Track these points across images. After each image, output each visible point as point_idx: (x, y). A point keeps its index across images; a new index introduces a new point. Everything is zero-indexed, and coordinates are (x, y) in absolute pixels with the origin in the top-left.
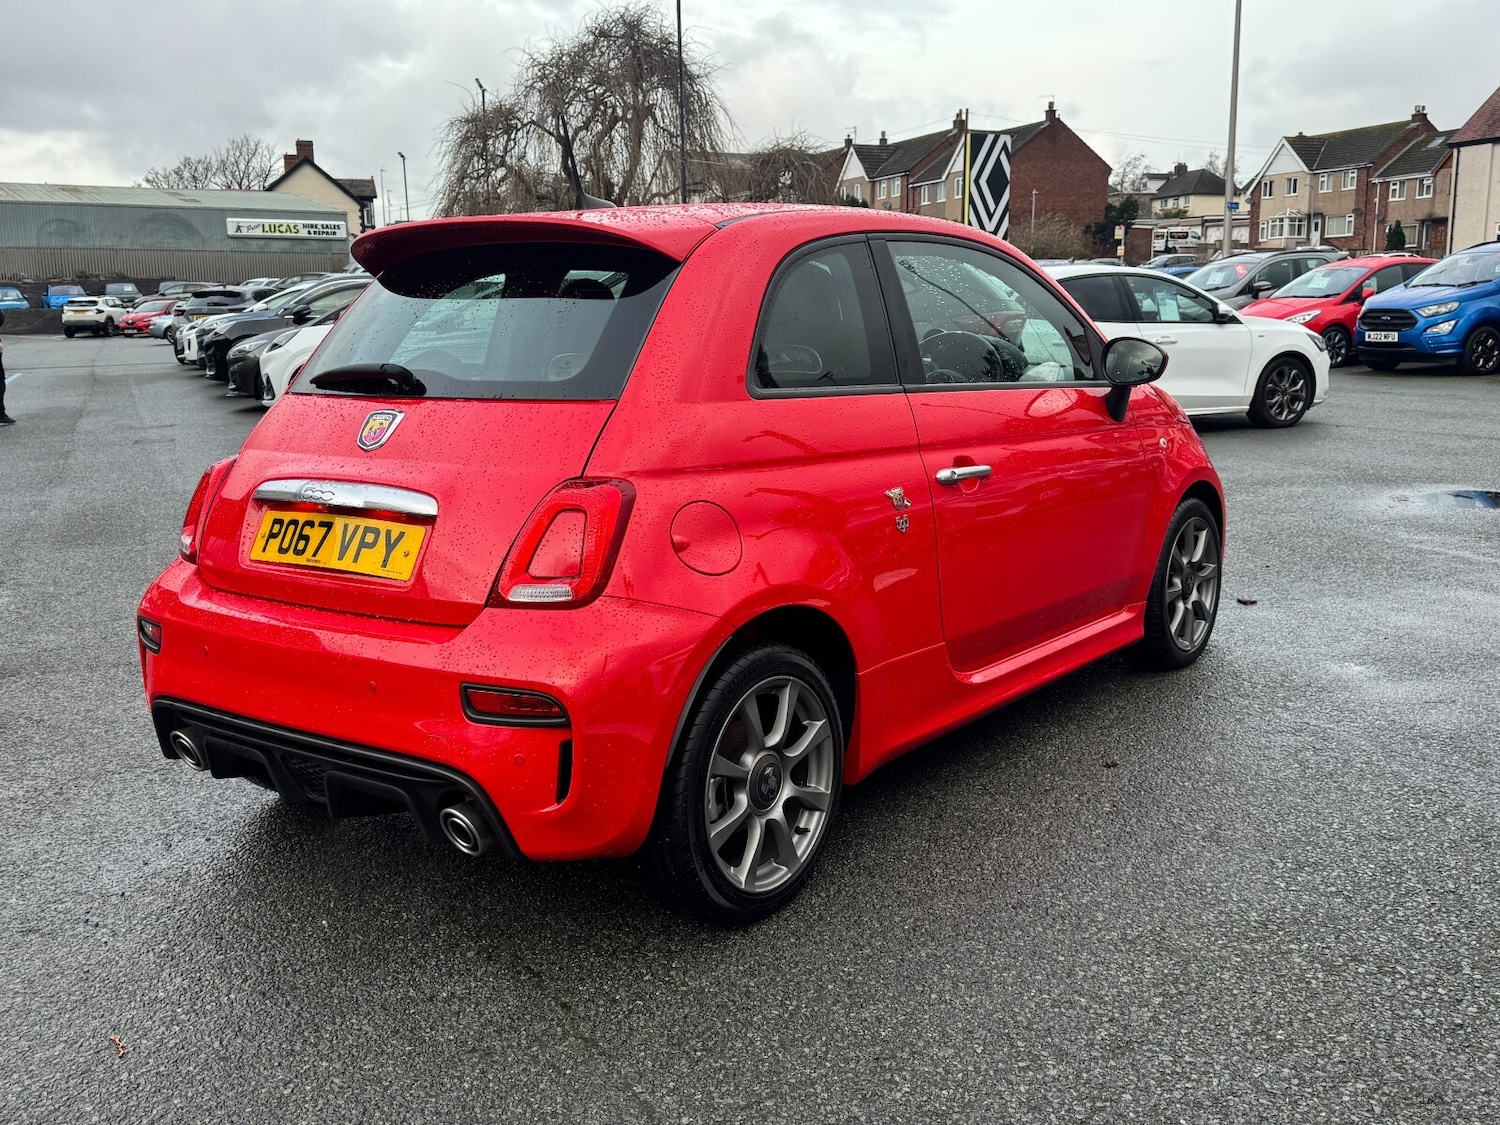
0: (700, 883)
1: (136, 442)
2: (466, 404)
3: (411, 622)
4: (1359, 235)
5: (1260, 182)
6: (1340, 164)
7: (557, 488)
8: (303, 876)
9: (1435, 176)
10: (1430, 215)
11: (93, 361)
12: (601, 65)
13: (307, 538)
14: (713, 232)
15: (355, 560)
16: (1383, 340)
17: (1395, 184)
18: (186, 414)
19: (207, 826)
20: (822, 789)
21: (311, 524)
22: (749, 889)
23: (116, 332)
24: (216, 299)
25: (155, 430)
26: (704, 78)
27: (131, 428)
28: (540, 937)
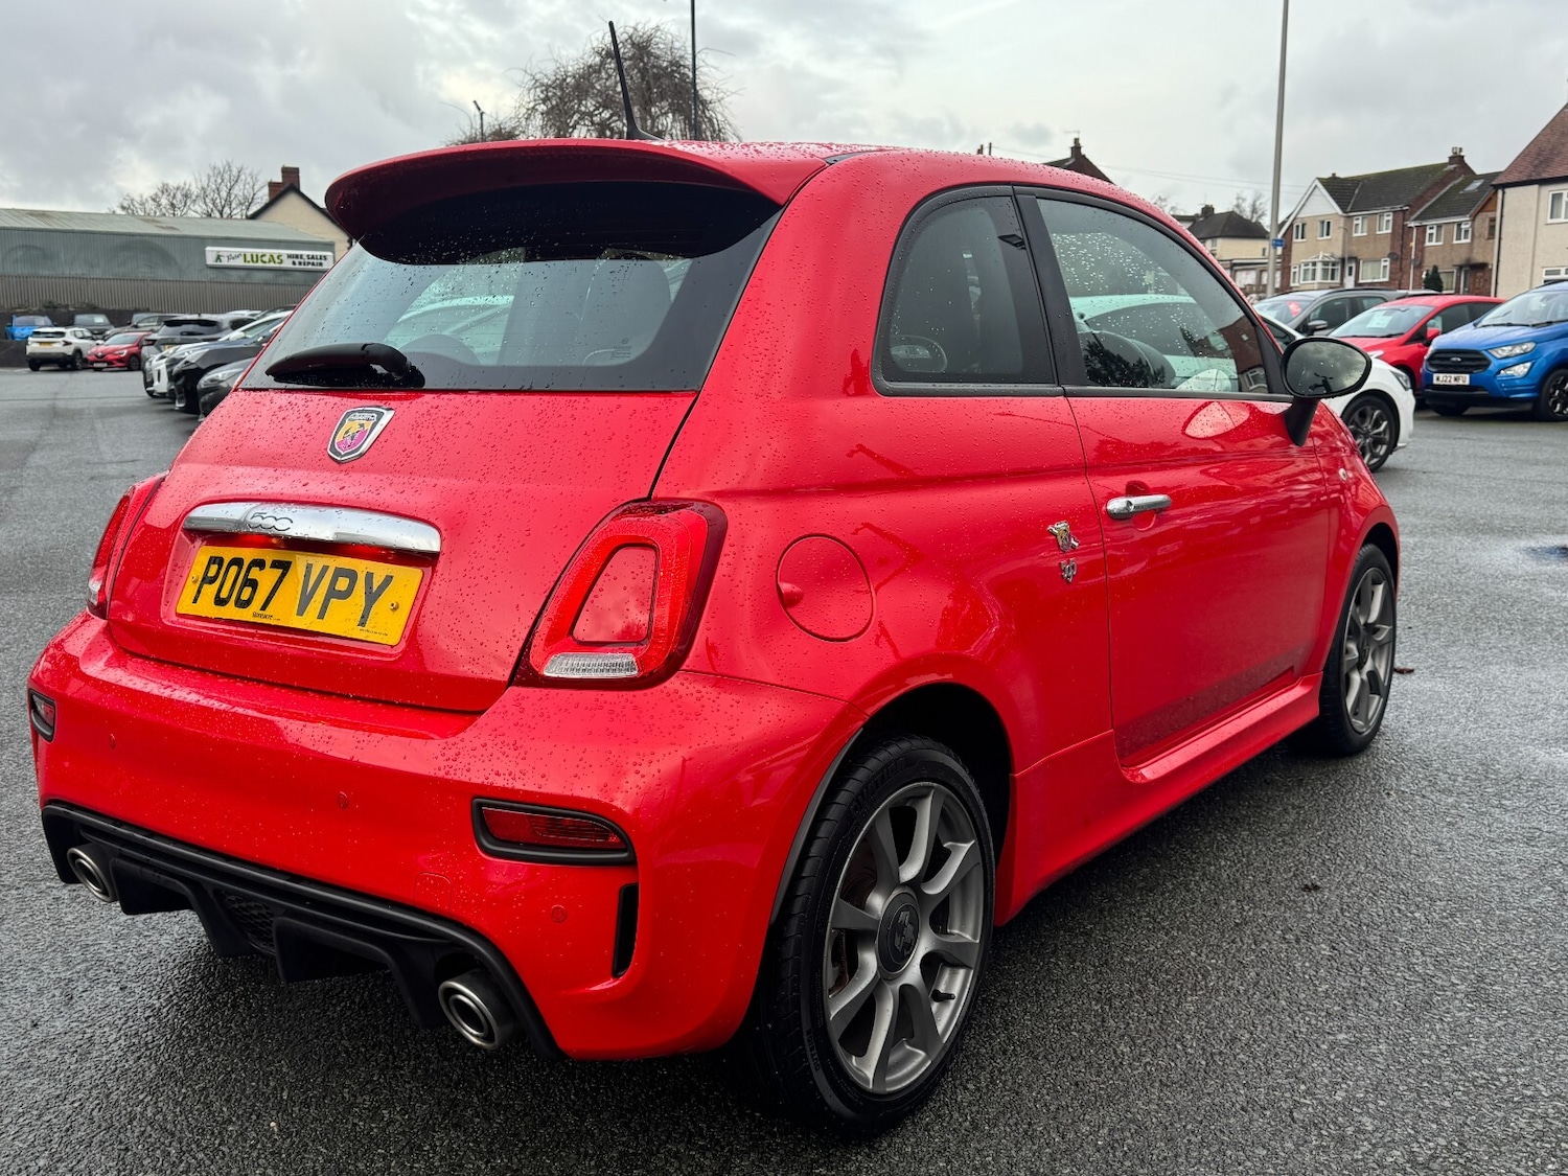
0: (815, 1087)
1: (92, 478)
2: (482, 397)
3: (400, 705)
4: (1394, 280)
5: (1291, 225)
6: (1375, 206)
7: (614, 514)
8: (247, 1048)
9: (1473, 220)
10: (1468, 260)
11: (56, 394)
12: (608, 88)
13: (254, 584)
14: (823, 168)
15: (321, 616)
16: (1453, 383)
17: (1432, 228)
18: (151, 449)
19: (124, 967)
20: (968, 937)
21: (260, 564)
22: (879, 1090)
23: (85, 365)
24: (190, 328)
25: (115, 466)
26: (717, 104)
27: (88, 463)
28: (578, 1153)
